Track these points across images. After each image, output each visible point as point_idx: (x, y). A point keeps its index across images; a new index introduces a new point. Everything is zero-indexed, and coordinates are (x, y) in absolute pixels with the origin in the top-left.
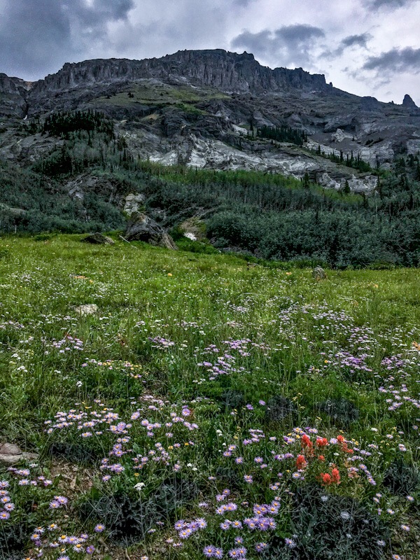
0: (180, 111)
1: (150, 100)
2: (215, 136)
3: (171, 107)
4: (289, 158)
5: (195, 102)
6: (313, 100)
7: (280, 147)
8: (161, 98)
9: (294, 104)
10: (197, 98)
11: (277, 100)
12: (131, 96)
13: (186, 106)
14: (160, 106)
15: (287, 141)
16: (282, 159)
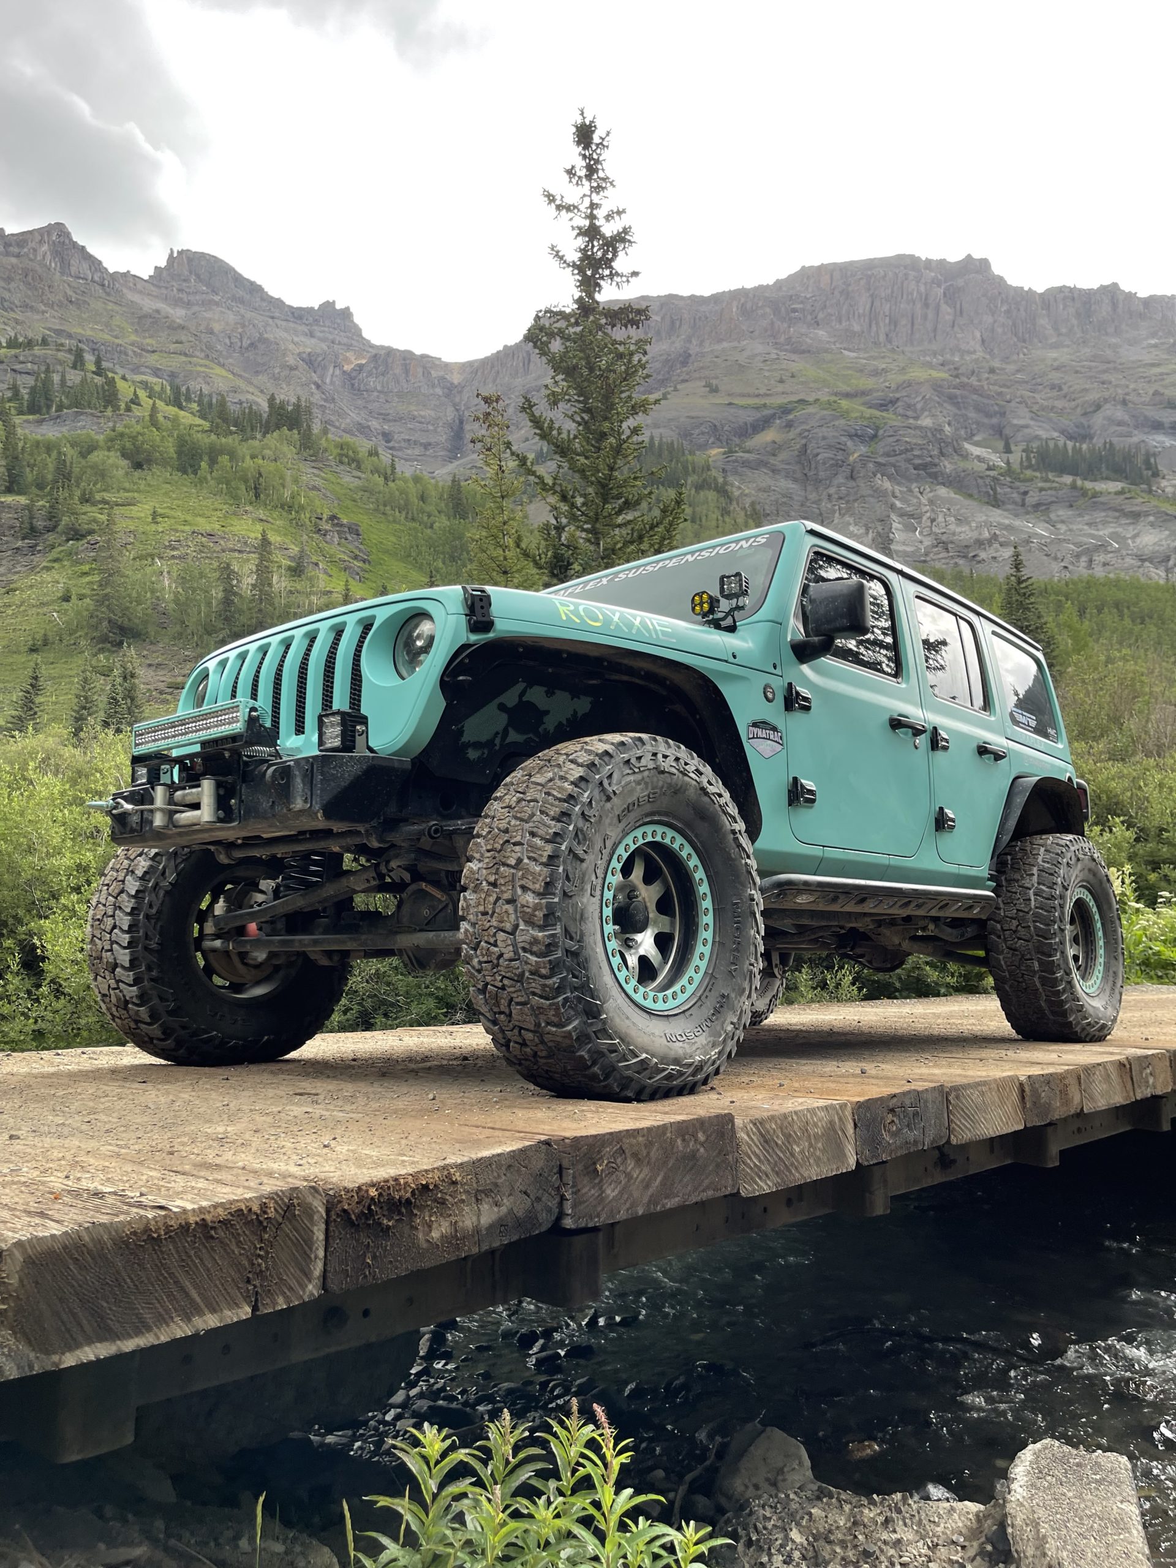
0: (836, 418)
1: (758, 396)
2: (930, 475)
3: (811, 410)
4: (1124, 521)
5: (863, 393)
6: (1153, 365)
7: (1096, 494)
8: (780, 388)
9: (1105, 377)
10: (866, 383)
11: (1057, 369)
12: (714, 390)
13: (844, 403)
14: (785, 410)
15: (1107, 478)
16: (1105, 523)
